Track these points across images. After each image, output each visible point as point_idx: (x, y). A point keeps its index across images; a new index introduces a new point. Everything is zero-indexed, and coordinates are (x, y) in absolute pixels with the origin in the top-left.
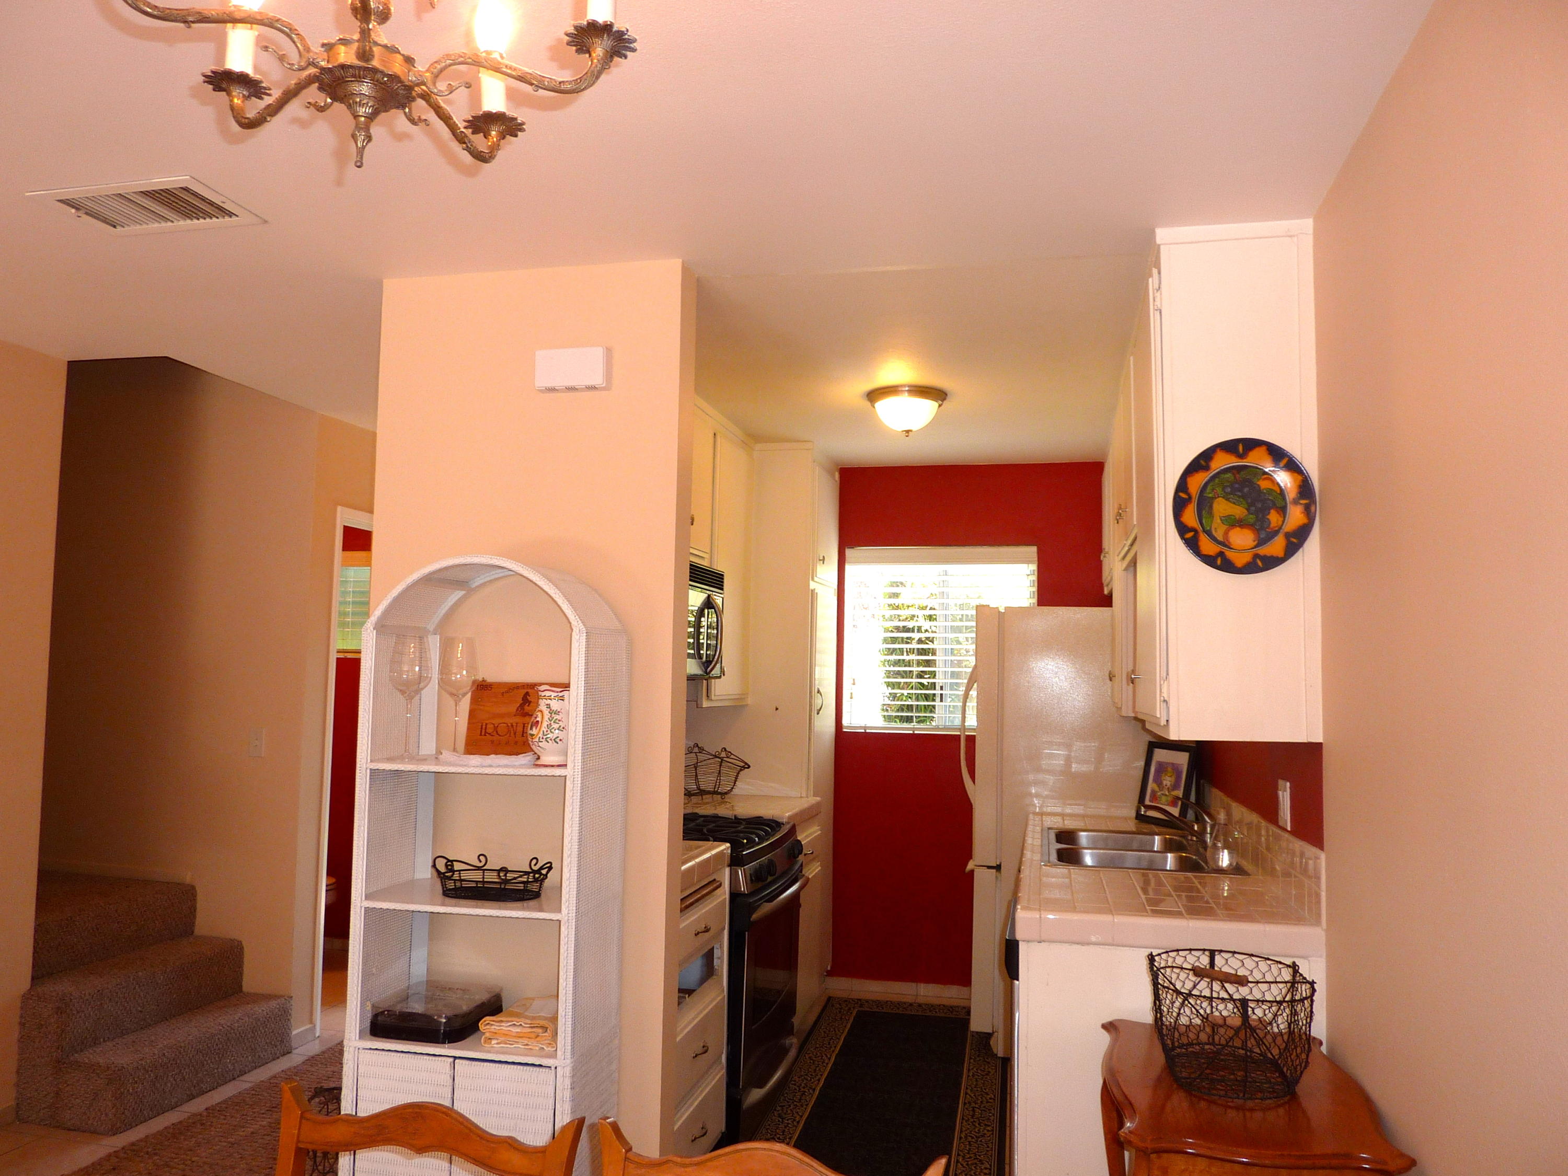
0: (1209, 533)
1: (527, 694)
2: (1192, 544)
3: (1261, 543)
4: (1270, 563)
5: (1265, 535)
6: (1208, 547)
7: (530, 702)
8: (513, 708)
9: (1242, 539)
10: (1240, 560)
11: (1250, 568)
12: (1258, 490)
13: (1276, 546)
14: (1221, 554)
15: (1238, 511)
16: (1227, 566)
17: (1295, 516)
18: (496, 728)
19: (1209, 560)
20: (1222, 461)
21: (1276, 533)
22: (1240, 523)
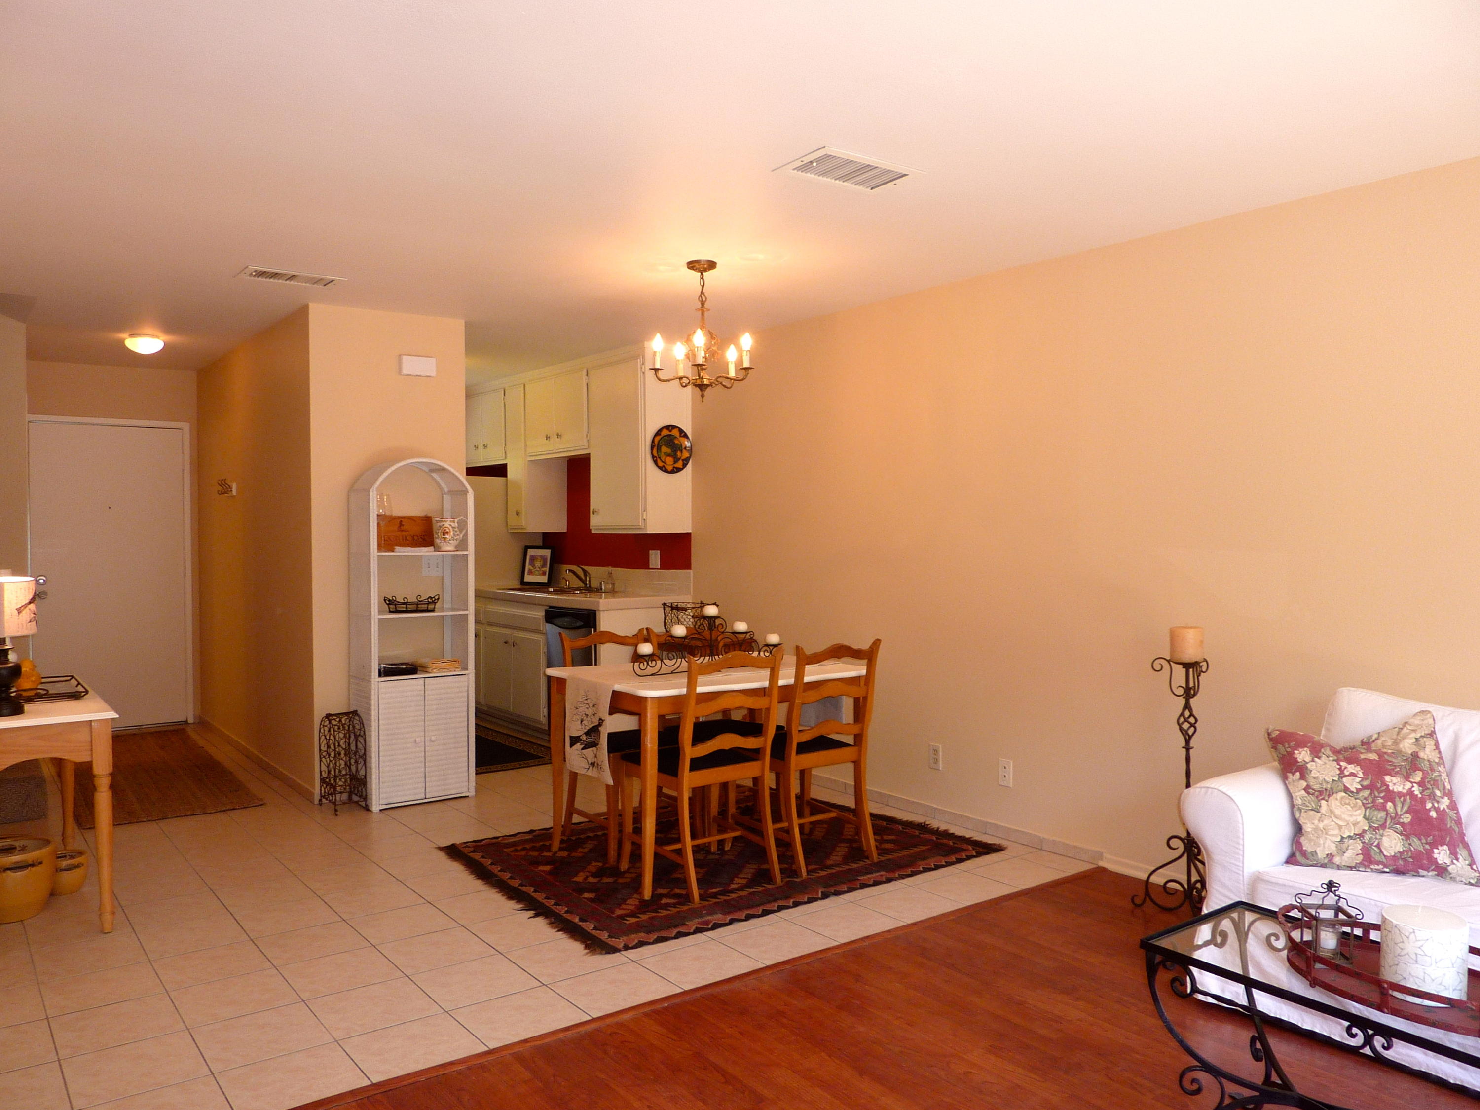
0: (660, 458)
1: (401, 521)
2: (656, 462)
3: (675, 462)
4: (678, 470)
5: (676, 460)
6: (660, 464)
7: (403, 525)
8: (396, 528)
9: (670, 460)
10: (670, 468)
11: (672, 472)
12: (674, 443)
13: (679, 464)
14: (664, 466)
15: (668, 451)
16: (666, 471)
17: (686, 454)
18: (389, 538)
19: (661, 468)
20: (665, 432)
21: (679, 459)
22: (669, 455)
